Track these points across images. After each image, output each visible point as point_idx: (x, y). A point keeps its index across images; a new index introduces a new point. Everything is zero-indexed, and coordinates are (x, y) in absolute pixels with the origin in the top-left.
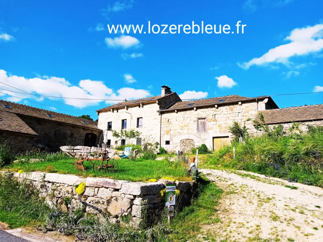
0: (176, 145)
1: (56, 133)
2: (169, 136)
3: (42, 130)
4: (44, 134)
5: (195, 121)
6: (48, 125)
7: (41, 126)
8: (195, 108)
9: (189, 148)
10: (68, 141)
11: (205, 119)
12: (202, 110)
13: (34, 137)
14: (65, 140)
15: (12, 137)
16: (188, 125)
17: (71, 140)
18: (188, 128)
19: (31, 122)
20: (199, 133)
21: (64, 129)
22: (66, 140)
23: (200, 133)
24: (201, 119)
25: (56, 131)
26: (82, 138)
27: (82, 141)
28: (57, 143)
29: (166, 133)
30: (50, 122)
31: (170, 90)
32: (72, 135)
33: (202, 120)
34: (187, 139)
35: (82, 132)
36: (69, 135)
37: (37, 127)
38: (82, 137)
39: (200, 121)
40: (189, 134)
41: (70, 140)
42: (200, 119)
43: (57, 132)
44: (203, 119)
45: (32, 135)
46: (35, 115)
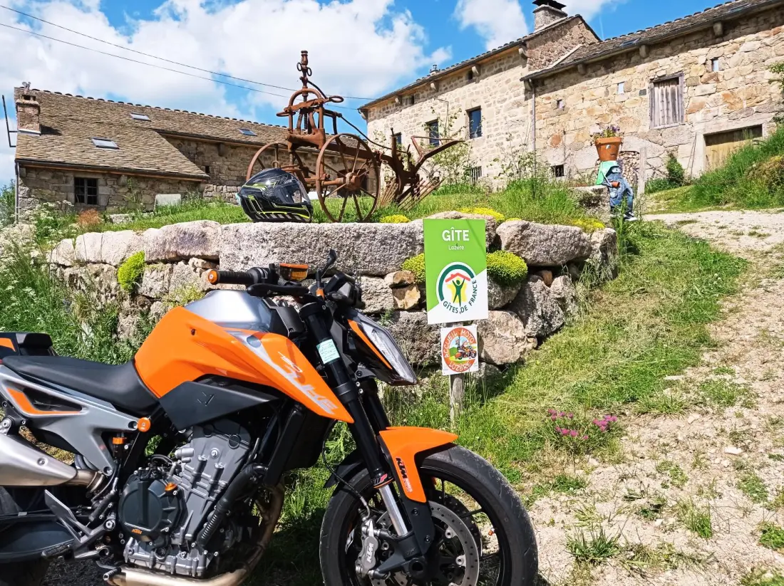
2: (560, 151)
3: (229, 169)
4: (235, 178)
5: (642, 92)
6: (242, 156)
7: (225, 160)
11: (676, 79)
13: (200, 182)
15: (143, 185)
16: (621, 108)
19: (201, 149)
20: (658, 127)
23: (662, 126)
24: (664, 82)
29: (552, 144)
30: (247, 148)
31: (563, 10)
33: (666, 84)
37: (218, 163)
39: (659, 88)
40: (623, 134)
42: (659, 83)
44: (669, 80)
45: (193, 177)
46: (208, 132)
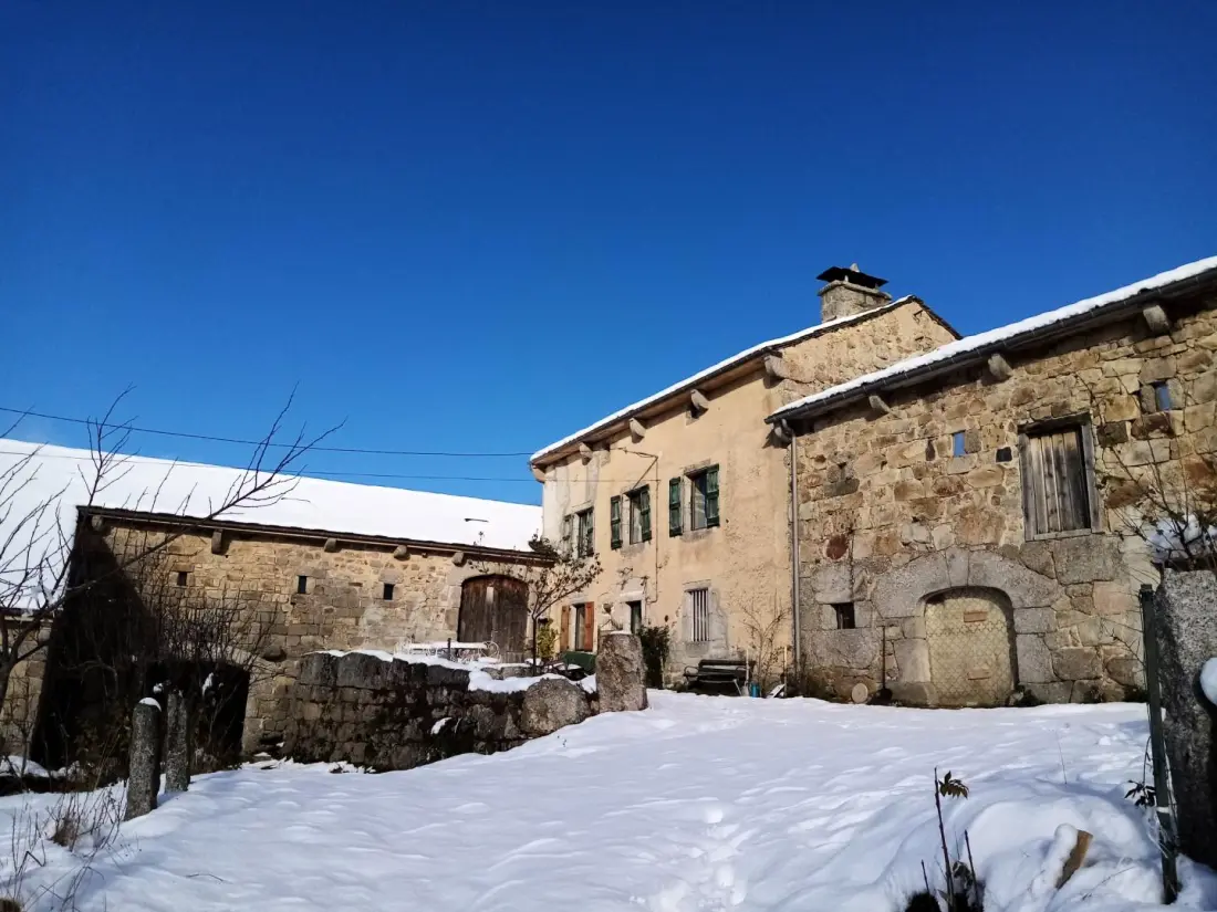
0: (893, 632)
1: (302, 588)
2: (844, 571)
5: (1004, 454)
6: (261, 552)
7: (224, 559)
8: (996, 363)
10: (369, 623)
11: (1076, 427)
14: (352, 621)
17: (385, 619)
18: (964, 504)
20: (1044, 535)
21: (343, 566)
22: (357, 618)
23: (1052, 534)
24: (1050, 432)
25: (303, 579)
26: (444, 605)
27: (447, 618)
28: (311, 637)
29: (829, 553)
30: (271, 537)
32: (389, 590)
33: (1057, 438)
34: (962, 585)
35: (440, 574)
36: (370, 594)
37: (205, 566)
38: (445, 599)
39: (1041, 445)
40: (968, 547)
41: (377, 618)
42: (1040, 434)
43: (310, 583)
44: (1061, 429)
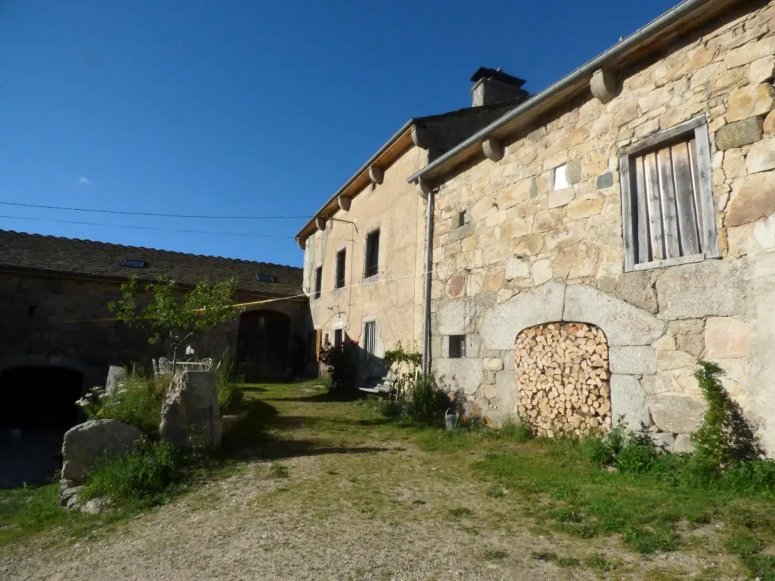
0: (496, 364)
2: (461, 308)
5: (605, 181)
8: (597, 81)
9: (569, 388)
11: (688, 136)
12: (659, 70)
16: (560, 220)
18: (563, 237)
20: (646, 265)
23: (656, 263)
24: (655, 149)
29: (451, 292)
33: (663, 154)
34: (558, 319)
39: (646, 166)
40: (564, 281)
42: (644, 152)
44: (669, 143)
